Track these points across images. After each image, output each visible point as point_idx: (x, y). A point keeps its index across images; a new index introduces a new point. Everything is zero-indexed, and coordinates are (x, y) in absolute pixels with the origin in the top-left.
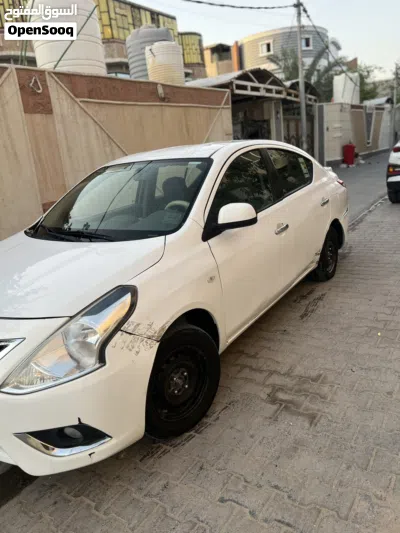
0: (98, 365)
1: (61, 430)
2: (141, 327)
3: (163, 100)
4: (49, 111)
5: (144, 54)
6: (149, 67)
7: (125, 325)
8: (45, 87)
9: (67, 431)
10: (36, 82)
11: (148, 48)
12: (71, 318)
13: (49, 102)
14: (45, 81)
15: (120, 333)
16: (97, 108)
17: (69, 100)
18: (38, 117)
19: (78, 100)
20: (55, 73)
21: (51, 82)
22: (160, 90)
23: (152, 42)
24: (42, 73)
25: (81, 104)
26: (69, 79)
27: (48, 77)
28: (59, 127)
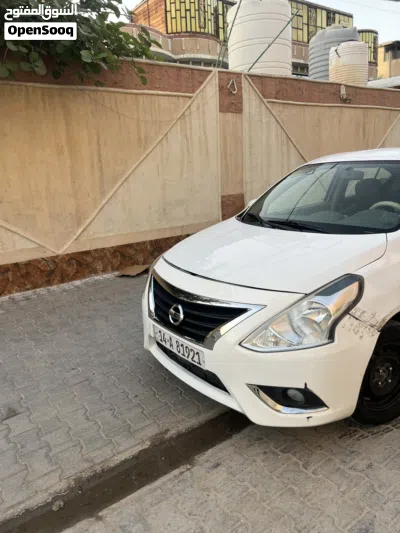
0: (326, 341)
1: (285, 390)
2: (365, 314)
3: (344, 101)
4: (239, 110)
5: (328, 54)
6: (330, 68)
7: (353, 311)
8: (240, 89)
9: (290, 392)
10: (233, 84)
11: (333, 49)
12: (307, 295)
13: (241, 103)
14: (240, 83)
15: (348, 316)
16: (281, 108)
17: (258, 101)
18: (229, 116)
19: (265, 100)
20: (250, 76)
21: (245, 84)
22: (343, 91)
23: (339, 43)
24: (238, 75)
25: (268, 105)
26: (260, 80)
27: (243, 79)
28: (246, 125)
